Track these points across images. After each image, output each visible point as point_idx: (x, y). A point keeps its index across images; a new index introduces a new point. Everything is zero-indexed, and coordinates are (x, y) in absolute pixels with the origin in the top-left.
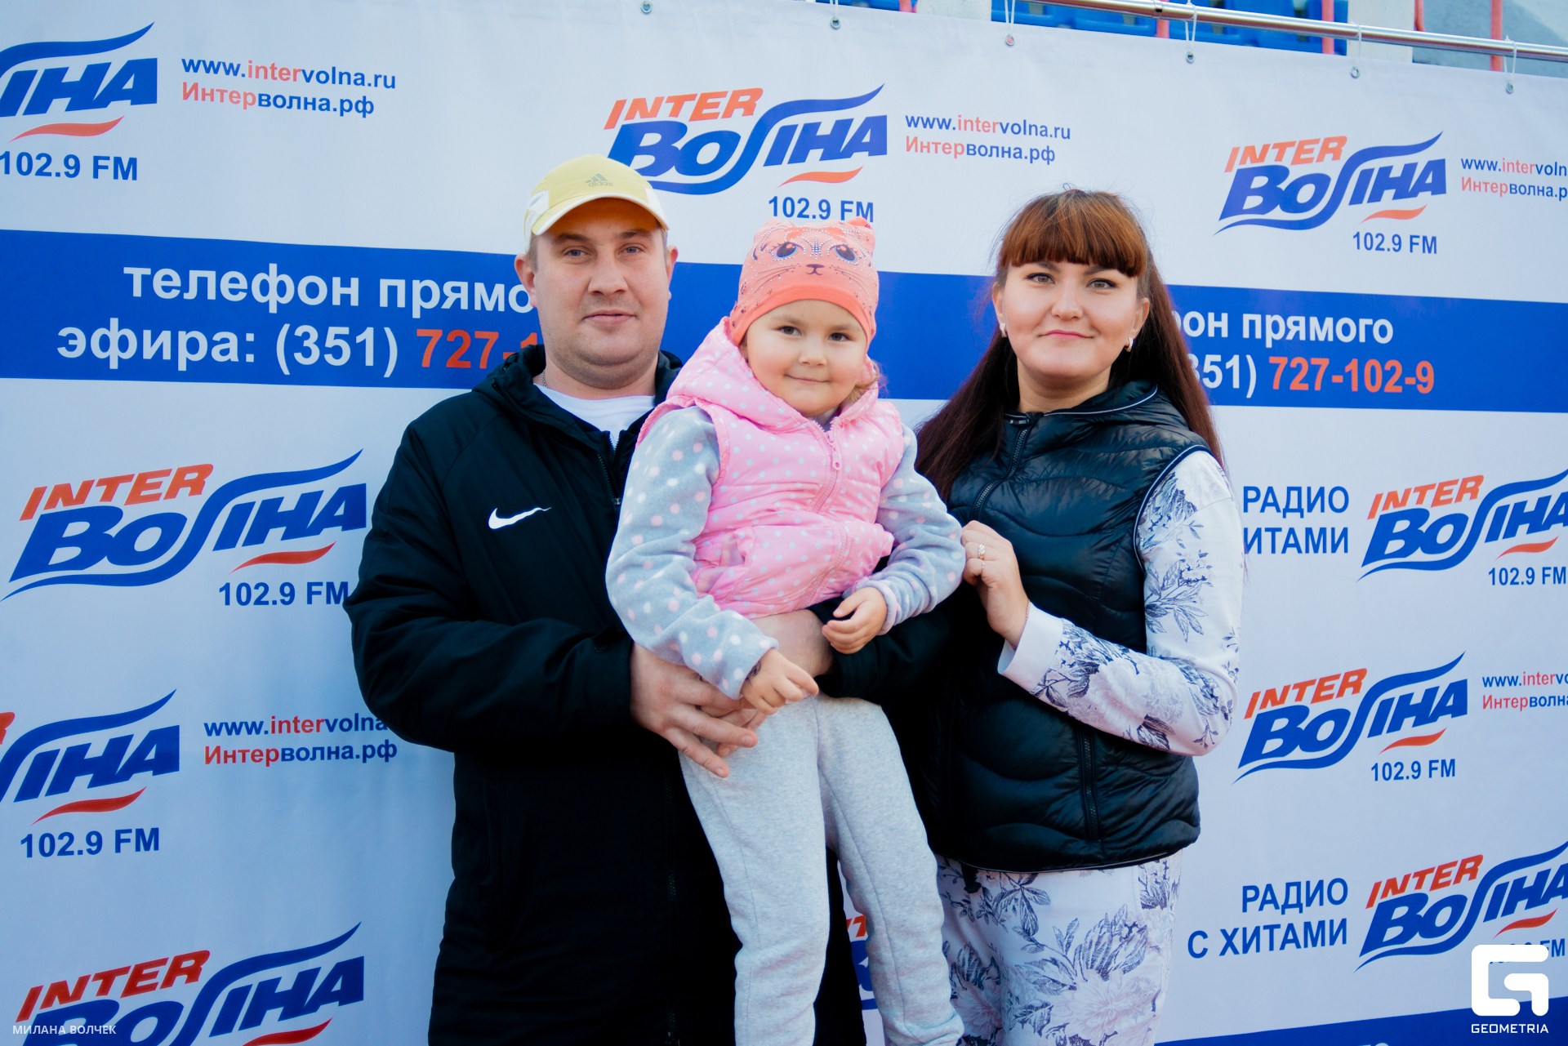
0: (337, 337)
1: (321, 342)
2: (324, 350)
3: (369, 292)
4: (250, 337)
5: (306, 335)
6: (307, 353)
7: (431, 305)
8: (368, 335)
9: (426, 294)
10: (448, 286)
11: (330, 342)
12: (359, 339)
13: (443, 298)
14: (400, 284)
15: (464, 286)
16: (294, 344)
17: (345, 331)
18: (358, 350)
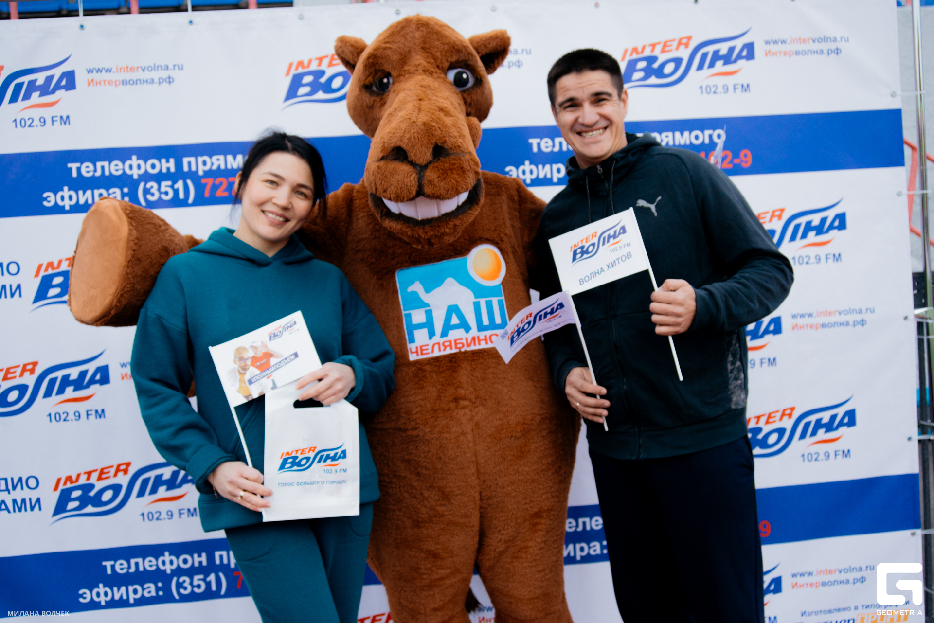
0: (167, 186)
1: (159, 189)
2: (161, 193)
3: (179, 165)
4: (126, 190)
5: (152, 187)
6: (153, 195)
7: (207, 168)
8: (180, 185)
9: (205, 163)
10: (214, 158)
11: (163, 189)
12: (176, 186)
13: (212, 164)
14: (192, 159)
15: (222, 157)
16: (147, 191)
17: (169, 183)
18: (176, 192)
